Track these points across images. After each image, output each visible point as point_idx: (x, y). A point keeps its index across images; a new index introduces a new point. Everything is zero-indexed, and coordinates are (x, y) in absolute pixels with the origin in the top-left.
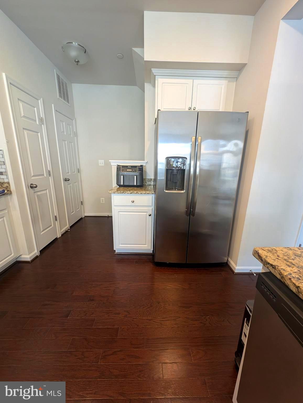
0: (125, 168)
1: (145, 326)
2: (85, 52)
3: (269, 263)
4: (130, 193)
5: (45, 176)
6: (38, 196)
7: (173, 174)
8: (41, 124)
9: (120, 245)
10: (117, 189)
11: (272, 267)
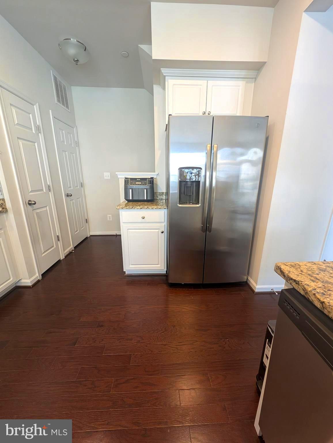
0: (134, 181)
1: (159, 351)
2: (85, 50)
3: (292, 279)
4: (140, 208)
5: (45, 192)
6: (37, 213)
7: (187, 187)
8: (38, 132)
9: (131, 266)
10: (126, 204)
11: (295, 283)
